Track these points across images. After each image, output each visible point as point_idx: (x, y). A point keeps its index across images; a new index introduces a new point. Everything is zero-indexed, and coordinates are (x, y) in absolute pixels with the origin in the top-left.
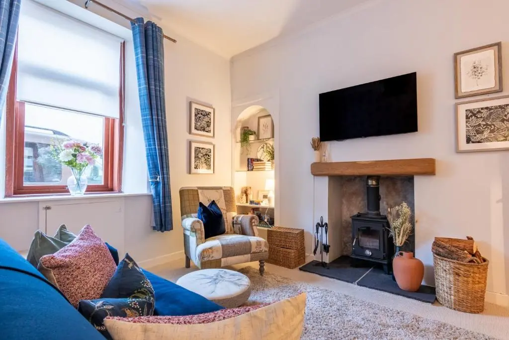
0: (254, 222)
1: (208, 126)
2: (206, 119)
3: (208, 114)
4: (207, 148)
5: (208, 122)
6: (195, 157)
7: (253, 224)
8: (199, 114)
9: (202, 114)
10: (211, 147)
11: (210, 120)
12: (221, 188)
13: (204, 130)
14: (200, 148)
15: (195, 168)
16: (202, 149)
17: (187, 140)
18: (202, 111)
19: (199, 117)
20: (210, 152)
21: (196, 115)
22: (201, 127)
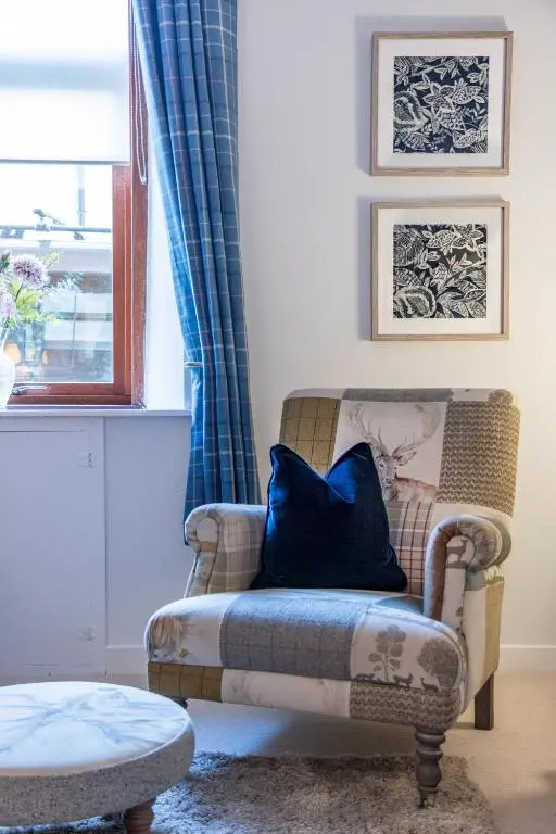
0: (460, 551)
1: (472, 123)
2: (461, 93)
3: (474, 69)
4: (463, 223)
5: (472, 104)
6: (397, 269)
7: (453, 558)
8: (418, 79)
9: (434, 77)
10: (489, 217)
11: (484, 91)
12: (443, 395)
13: (447, 145)
14: (420, 228)
15: (397, 314)
16: (436, 229)
17: (361, 200)
18: (437, 62)
19: (420, 94)
20: (484, 240)
21: (399, 88)
22: (431, 137)
